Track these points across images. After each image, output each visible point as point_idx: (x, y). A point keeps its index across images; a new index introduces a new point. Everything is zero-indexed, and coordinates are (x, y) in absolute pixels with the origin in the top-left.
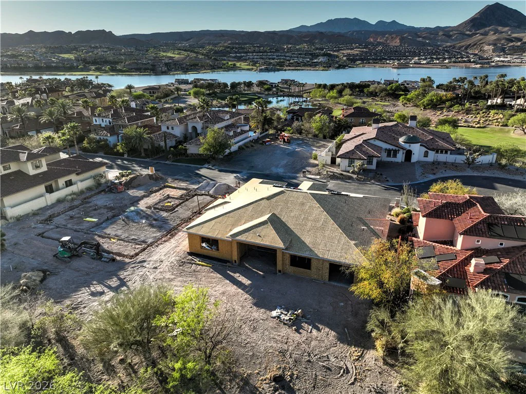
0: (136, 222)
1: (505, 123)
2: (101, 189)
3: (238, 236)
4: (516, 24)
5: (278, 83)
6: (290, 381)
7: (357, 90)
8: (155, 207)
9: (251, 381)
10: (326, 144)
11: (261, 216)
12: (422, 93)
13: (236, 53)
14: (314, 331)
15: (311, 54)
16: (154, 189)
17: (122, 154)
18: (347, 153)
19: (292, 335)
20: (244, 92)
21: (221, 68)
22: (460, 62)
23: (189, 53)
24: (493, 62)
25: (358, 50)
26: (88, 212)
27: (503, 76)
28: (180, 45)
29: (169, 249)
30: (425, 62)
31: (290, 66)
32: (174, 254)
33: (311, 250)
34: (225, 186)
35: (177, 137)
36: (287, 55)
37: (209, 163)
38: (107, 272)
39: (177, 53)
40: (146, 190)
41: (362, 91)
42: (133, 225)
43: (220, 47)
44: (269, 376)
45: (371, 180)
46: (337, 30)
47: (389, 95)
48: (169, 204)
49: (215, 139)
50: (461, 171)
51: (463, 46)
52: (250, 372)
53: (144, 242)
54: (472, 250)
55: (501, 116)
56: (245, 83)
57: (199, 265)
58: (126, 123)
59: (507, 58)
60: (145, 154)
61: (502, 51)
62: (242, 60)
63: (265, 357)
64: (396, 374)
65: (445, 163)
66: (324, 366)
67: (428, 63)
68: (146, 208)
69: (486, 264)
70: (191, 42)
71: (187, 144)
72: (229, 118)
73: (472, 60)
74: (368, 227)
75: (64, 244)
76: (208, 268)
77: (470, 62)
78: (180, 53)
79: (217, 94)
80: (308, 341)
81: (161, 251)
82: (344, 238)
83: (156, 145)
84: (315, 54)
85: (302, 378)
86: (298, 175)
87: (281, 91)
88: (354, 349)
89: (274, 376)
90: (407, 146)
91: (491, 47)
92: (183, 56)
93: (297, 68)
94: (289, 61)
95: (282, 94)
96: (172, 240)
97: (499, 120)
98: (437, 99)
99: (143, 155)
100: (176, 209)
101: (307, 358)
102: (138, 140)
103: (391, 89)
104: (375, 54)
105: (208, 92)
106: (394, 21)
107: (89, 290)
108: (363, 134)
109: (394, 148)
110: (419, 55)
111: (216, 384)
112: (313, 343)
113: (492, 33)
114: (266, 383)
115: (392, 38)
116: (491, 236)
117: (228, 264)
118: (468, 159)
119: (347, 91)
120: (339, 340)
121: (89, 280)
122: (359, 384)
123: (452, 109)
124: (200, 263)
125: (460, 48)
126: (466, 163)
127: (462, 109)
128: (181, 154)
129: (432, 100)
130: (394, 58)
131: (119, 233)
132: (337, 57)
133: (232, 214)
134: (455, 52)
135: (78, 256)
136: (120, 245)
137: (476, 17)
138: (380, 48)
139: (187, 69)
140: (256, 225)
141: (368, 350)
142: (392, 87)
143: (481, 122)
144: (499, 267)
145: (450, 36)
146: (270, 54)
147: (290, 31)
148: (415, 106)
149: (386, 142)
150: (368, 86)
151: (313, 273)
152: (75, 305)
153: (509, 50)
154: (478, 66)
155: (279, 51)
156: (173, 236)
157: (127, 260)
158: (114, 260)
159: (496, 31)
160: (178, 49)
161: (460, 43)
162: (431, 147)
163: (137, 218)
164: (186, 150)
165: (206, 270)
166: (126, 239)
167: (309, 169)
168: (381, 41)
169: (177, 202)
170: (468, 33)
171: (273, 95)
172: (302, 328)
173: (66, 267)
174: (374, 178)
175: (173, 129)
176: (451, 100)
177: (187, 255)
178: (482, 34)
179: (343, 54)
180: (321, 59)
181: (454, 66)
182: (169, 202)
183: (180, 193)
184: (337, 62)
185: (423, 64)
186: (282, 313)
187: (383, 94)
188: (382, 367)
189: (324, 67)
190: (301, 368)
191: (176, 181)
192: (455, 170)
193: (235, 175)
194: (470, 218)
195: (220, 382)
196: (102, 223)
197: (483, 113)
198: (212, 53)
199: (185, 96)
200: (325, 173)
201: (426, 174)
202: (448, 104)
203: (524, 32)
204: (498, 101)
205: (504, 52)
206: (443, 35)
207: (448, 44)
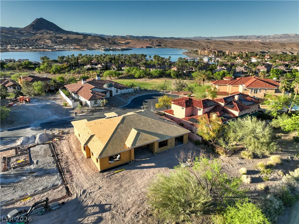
4: (55, 30)
8: (9, 167)
10: (55, 97)
22: (38, 48)
24: (56, 48)
47: (24, 68)
48: (20, 161)
51: (34, 40)
54: (205, 113)
55: (95, 73)
59: (60, 46)
61: (55, 43)
67: (20, 49)
73: (45, 47)
77: (44, 48)
81: (81, 181)
90: (110, 89)
91: (50, 41)
96: (74, 174)
98: (60, 68)
100: (35, 161)
103: (25, 64)
108: (82, 87)
109: (105, 91)
110: (10, 44)
113: (45, 33)
116: (209, 107)
117: (130, 164)
123: (70, 72)
124: (117, 171)
125: (32, 40)
127: (76, 72)
129: (57, 69)
134: (32, 42)
137: (33, 24)
145: (22, 34)
153: (59, 42)
154: (50, 50)
156: (69, 172)
157: (70, 198)
159: (47, 33)
161: (31, 38)
162: (118, 88)
169: (24, 157)
170: (32, 32)
174: (112, 106)
176: (67, 67)
178: (40, 34)
181: (37, 51)
182: (16, 160)
185: (17, 49)
187: (21, 67)
192: (133, 96)
194: (198, 103)
197: (87, 72)
200: (86, 110)
201: (127, 100)
202: (67, 70)
203: (61, 34)
204: (89, 66)
205: (57, 43)
206: (18, 32)
207: (24, 38)
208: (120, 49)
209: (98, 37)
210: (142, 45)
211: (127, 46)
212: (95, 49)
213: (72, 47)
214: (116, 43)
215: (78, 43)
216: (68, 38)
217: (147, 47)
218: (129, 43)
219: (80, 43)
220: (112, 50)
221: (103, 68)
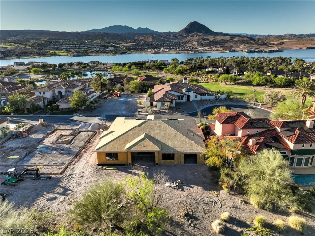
0: (49, 154)
1: (216, 80)
2: (8, 137)
3: (131, 148)
4: (205, 32)
5: (89, 63)
6: (193, 214)
7: (139, 66)
8: (56, 142)
9: (174, 220)
10: (142, 96)
11: (139, 136)
12: (174, 66)
13: (54, 45)
14: (191, 189)
15: (104, 46)
16: (49, 132)
17: (9, 113)
18: (160, 99)
19: (181, 193)
20: (68, 69)
21: (45, 55)
22: (184, 50)
23: (18, 44)
24: (199, 50)
25: (131, 43)
26: (8, 153)
27: (209, 57)
28: (9, 39)
29: (83, 165)
30: (167, 50)
31: (92, 53)
32: (89, 167)
33: (174, 149)
34: (97, 124)
35: (48, 99)
36: (89, 46)
37: (76, 113)
38: (49, 185)
39: (8, 44)
40: (44, 134)
41: (141, 67)
42: (48, 156)
43: (42, 41)
44: (181, 215)
45: (176, 112)
46: (116, 32)
47: (157, 68)
48: (66, 140)
49: (79, 97)
50: (214, 103)
51: (184, 42)
52: (171, 215)
53: (62, 164)
54: (246, 136)
55: (214, 76)
56: (68, 64)
57: (109, 170)
58: (7, 92)
59: (204, 48)
60: (28, 112)
61: (201, 45)
62: (59, 49)
63: (174, 206)
64: (237, 198)
65: (206, 100)
66: (204, 203)
67: (169, 51)
68: (51, 144)
69: (256, 140)
70: (19, 37)
71: (58, 102)
72: (81, 84)
73: (190, 49)
74: (195, 133)
75: (10, 174)
76: (115, 170)
77: (189, 50)
78: (11, 44)
79: (51, 71)
80: (191, 194)
81: (78, 167)
82: (188, 140)
83: (36, 105)
84: (106, 46)
85: (198, 211)
86: (135, 114)
87: (93, 68)
88: (213, 192)
89: (184, 214)
90: (187, 93)
91: (196, 43)
92: (14, 47)
93: (96, 54)
94: (91, 50)
95: (93, 69)
96: (82, 159)
97: (213, 79)
98: (183, 70)
99: (26, 112)
100: (72, 142)
101: (195, 202)
102: (22, 102)
103: (158, 65)
104: (141, 46)
105: (43, 70)
106: (147, 28)
107: (44, 199)
108: (163, 89)
109: (181, 95)
110: (164, 47)
111: (157, 226)
112: (194, 194)
113: (195, 36)
114: (182, 218)
115: (148, 37)
116: (254, 128)
117: (125, 166)
118: (216, 97)
119: (133, 67)
120: (204, 190)
121: (41, 192)
122: (224, 206)
123: (191, 74)
124: (108, 168)
125: (182, 43)
126: (215, 99)
127: (196, 74)
128: (54, 109)
129: (180, 70)
130: (151, 48)
131: (41, 161)
132: (119, 47)
133: (121, 137)
134: (181, 45)
135: (22, 180)
136: (47, 169)
137: (187, 27)
138: (142, 43)
139: (20, 55)
140: (139, 141)
141: (219, 191)
142: (158, 64)
143: (205, 80)
144: (261, 141)
145: (176, 37)
146: (77, 46)
147: (87, 32)
148: (171, 73)
149: (177, 92)
150: (145, 63)
151: (176, 161)
152: (40, 209)
153: (204, 44)
154: (193, 52)
155: (83, 44)
156: (81, 157)
157: (59, 176)
158: (50, 178)
159: (197, 35)
160: (9, 42)
161: (182, 40)
162: (198, 93)
163: (48, 151)
164: (58, 106)
165: (114, 172)
166: (49, 164)
167: (139, 110)
168: (142, 38)
169: (70, 138)
170: (184, 35)
171: (88, 71)
172: (184, 188)
173: (16, 189)
174: (177, 111)
175: (44, 93)
176: (189, 69)
177: (97, 166)
178: (191, 36)
179: (123, 46)
180: (110, 49)
181: (182, 52)
182: (64, 139)
183: (69, 132)
184: (120, 51)
186: (170, 184)
187: (154, 67)
188: (230, 196)
189: (113, 53)
190: (195, 206)
191: (61, 126)
192: (212, 103)
193: (98, 118)
194: (242, 122)
195: (158, 224)
196: (24, 158)
197: (205, 75)
198: (36, 45)
199: (26, 74)
200: (150, 111)
201: (200, 107)
202: (188, 71)
203: (209, 36)
204: (210, 69)
205: (203, 45)
206: (173, 36)
207: (176, 41)
208: (267, 50)
209: (247, 37)
210: (301, 46)
211: (279, 47)
212: (238, 51)
213: (215, 49)
214: (267, 44)
215: (223, 45)
216: (214, 39)
217: (309, 48)
218: (284, 43)
219: (225, 44)
220: (257, 52)
221: (223, 71)
